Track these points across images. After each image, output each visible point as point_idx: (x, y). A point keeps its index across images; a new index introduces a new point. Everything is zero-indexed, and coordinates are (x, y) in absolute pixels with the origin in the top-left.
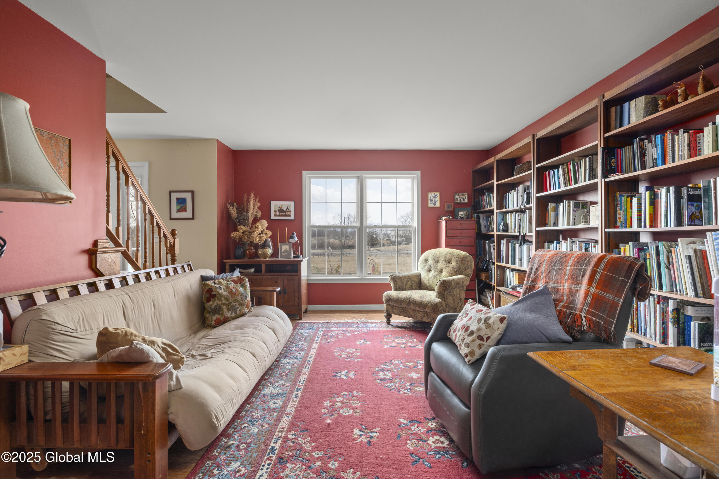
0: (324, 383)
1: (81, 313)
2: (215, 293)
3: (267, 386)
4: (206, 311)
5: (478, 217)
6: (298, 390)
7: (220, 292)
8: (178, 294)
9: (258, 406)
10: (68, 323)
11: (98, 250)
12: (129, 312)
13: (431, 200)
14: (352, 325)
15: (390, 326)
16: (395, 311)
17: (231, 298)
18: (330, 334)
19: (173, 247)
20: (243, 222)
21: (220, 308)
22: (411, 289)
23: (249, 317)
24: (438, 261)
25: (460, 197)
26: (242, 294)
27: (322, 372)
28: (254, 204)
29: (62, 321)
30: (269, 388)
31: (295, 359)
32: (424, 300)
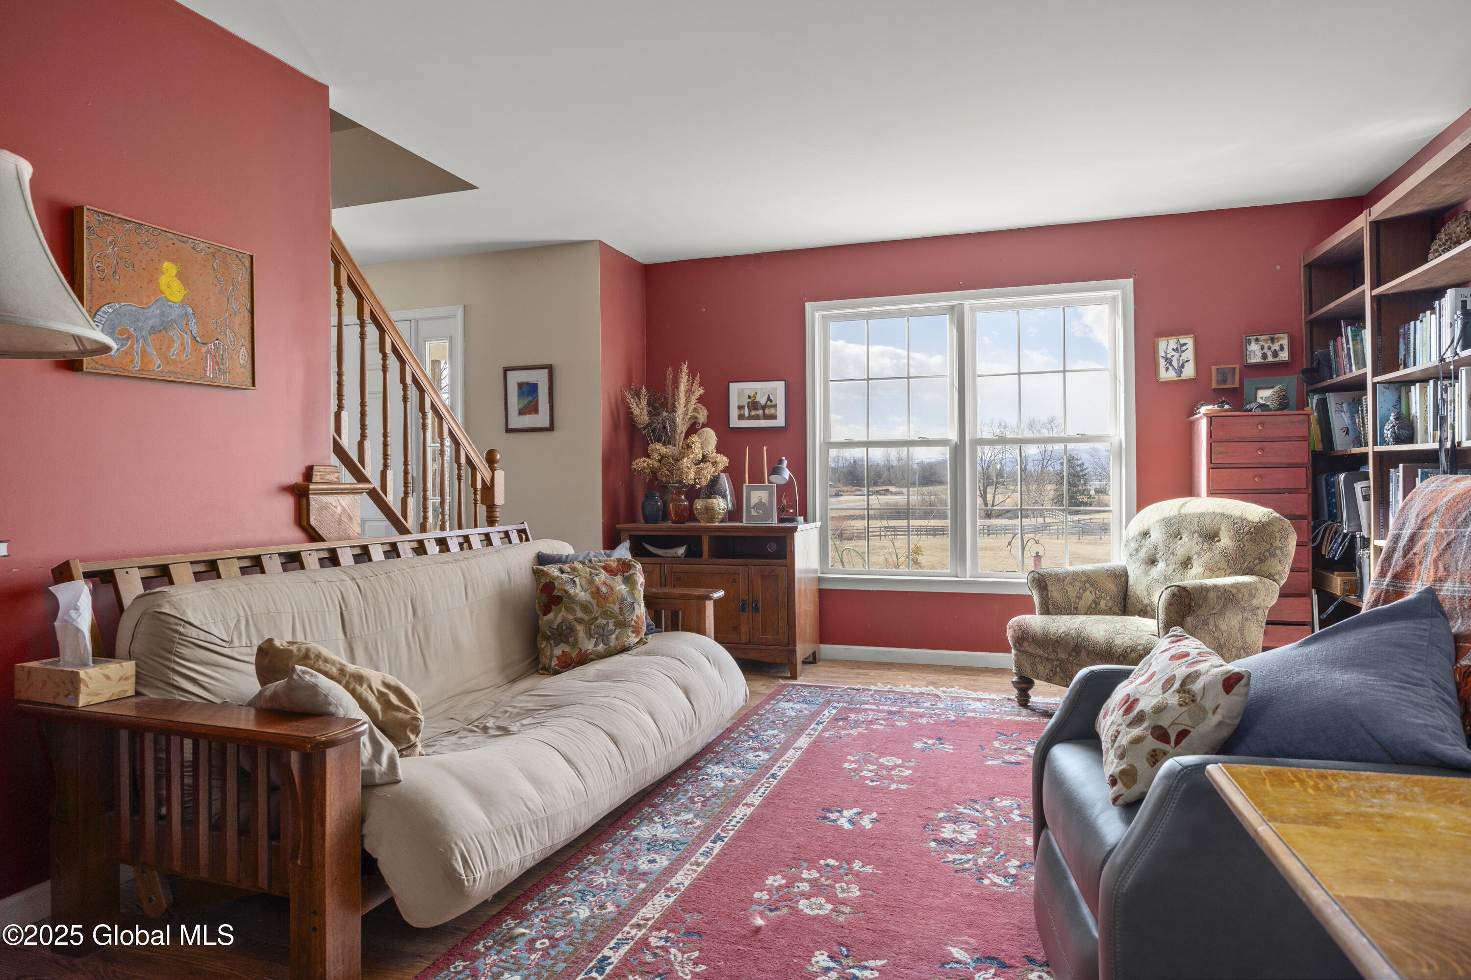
0: (789, 830)
1: (244, 609)
2: (559, 594)
3: (652, 820)
4: (540, 635)
5: (1323, 406)
6: (719, 838)
7: (572, 591)
8: (474, 591)
9: (612, 861)
10: (212, 626)
11: (311, 487)
12: (355, 619)
13: (1169, 361)
14: (921, 701)
15: (1024, 712)
16: (1040, 668)
17: (595, 607)
18: (853, 716)
19: (488, 490)
20: (663, 435)
21: (571, 629)
22: (1093, 610)
23: (637, 655)
24: (1178, 535)
25: (1262, 348)
26: (623, 599)
27: (794, 806)
28: (689, 392)
29: (200, 621)
30: (652, 825)
31: (743, 767)
32: (1118, 641)
